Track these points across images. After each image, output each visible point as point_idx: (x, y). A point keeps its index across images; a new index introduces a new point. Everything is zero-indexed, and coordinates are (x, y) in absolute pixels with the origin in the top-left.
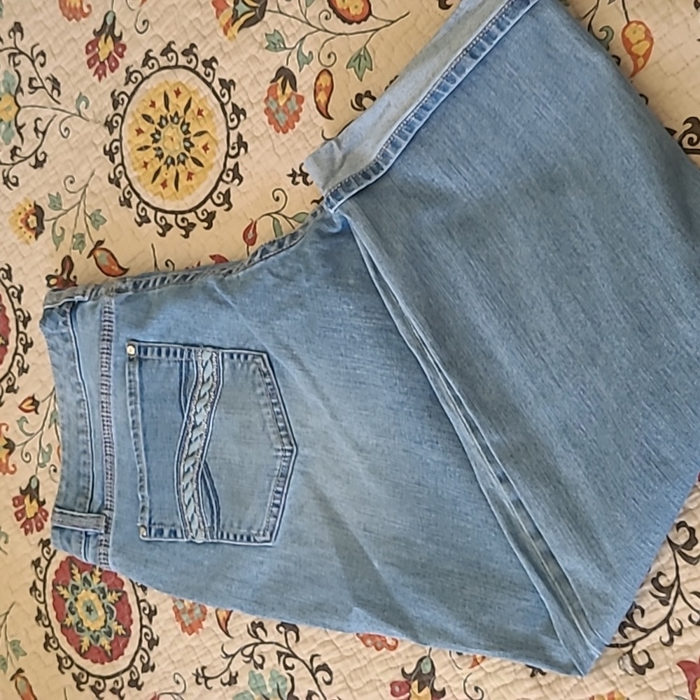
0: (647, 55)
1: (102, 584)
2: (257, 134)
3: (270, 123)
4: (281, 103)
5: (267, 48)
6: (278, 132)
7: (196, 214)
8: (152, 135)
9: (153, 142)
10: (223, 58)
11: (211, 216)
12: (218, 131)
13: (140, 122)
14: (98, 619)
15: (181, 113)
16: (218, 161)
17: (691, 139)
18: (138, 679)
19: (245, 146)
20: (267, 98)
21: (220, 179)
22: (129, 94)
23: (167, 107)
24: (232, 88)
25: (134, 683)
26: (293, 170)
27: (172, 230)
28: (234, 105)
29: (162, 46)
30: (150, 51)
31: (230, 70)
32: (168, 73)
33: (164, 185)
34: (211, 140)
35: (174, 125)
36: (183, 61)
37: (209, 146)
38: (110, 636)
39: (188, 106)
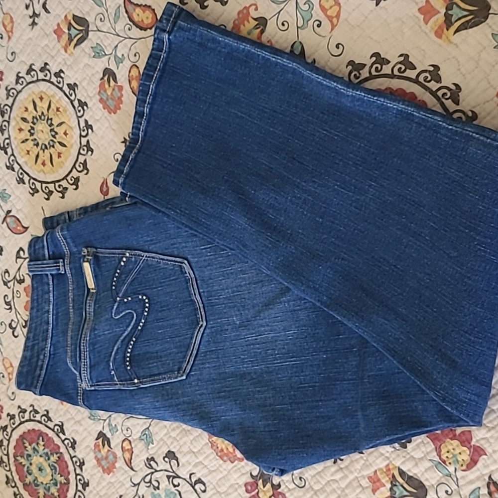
0: (338, 16)
1: (46, 450)
2: (97, 118)
3: (104, 109)
4: (109, 94)
5: (94, 57)
6: (110, 113)
7: (67, 180)
8: (29, 131)
9: (30, 136)
10: (67, 69)
11: (77, 180)
12: (72, 120)
13: (20, 123)
14: (47, 475)
15: (45, 112)
16: (76, 142)
17: (377, 68)
19: (91, 127)
20: (99, 92)
21: (79, 153)
22: (10, 105)
23: (35, 109)
24: (76, 88)
26: (125, 138)
27: (53, 194)
28: (79, 100)
29: (26, 68)
30: (19, 72)
31: (73, 76)
32: (33, 86)
33: (44, 164)
34: (68, 127)
35: (42, 122)
36: (41, 76)
37: (67, 132)
38: (57, 486)
39: (49, 106)
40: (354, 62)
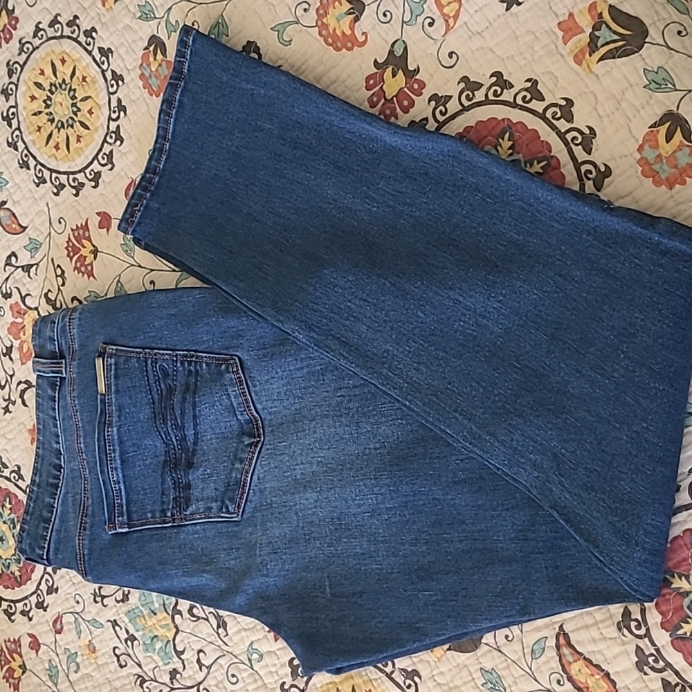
0: (456, 17)
1: (12, 516)
2: (134, 98)
3: (144, 88)
4: (153, 70)
5: (139, 18)
6: (152, 95)
7: (85, 173)
8: (45, 101)
9: (45, 108)
10: (101, 28)
11: (98, 175)
12: (101, 96)
13: (33, 89)
14: (9, 547)
15: (68, 81)
16: (102, 125)
17: (496, 91)
18: (43, 601)
19: (124, 109)
20: (141, 65)
21: (105, 141)
22: (21, 63)
23: (55, 75)
24: (110, 55)
25: (41, 605)
27: (65, 189)
28: (112, 71)
29: (50, 18)
30: (40, 23)
31: (108, 39)
32: (54, 43)
33: (57, 147)
34: (95, 104)
35: (63, 92)
36: (67, 31)
37: (93, 110)
38: (19, 563)
39: (74, 73)
40: (469, 79)
